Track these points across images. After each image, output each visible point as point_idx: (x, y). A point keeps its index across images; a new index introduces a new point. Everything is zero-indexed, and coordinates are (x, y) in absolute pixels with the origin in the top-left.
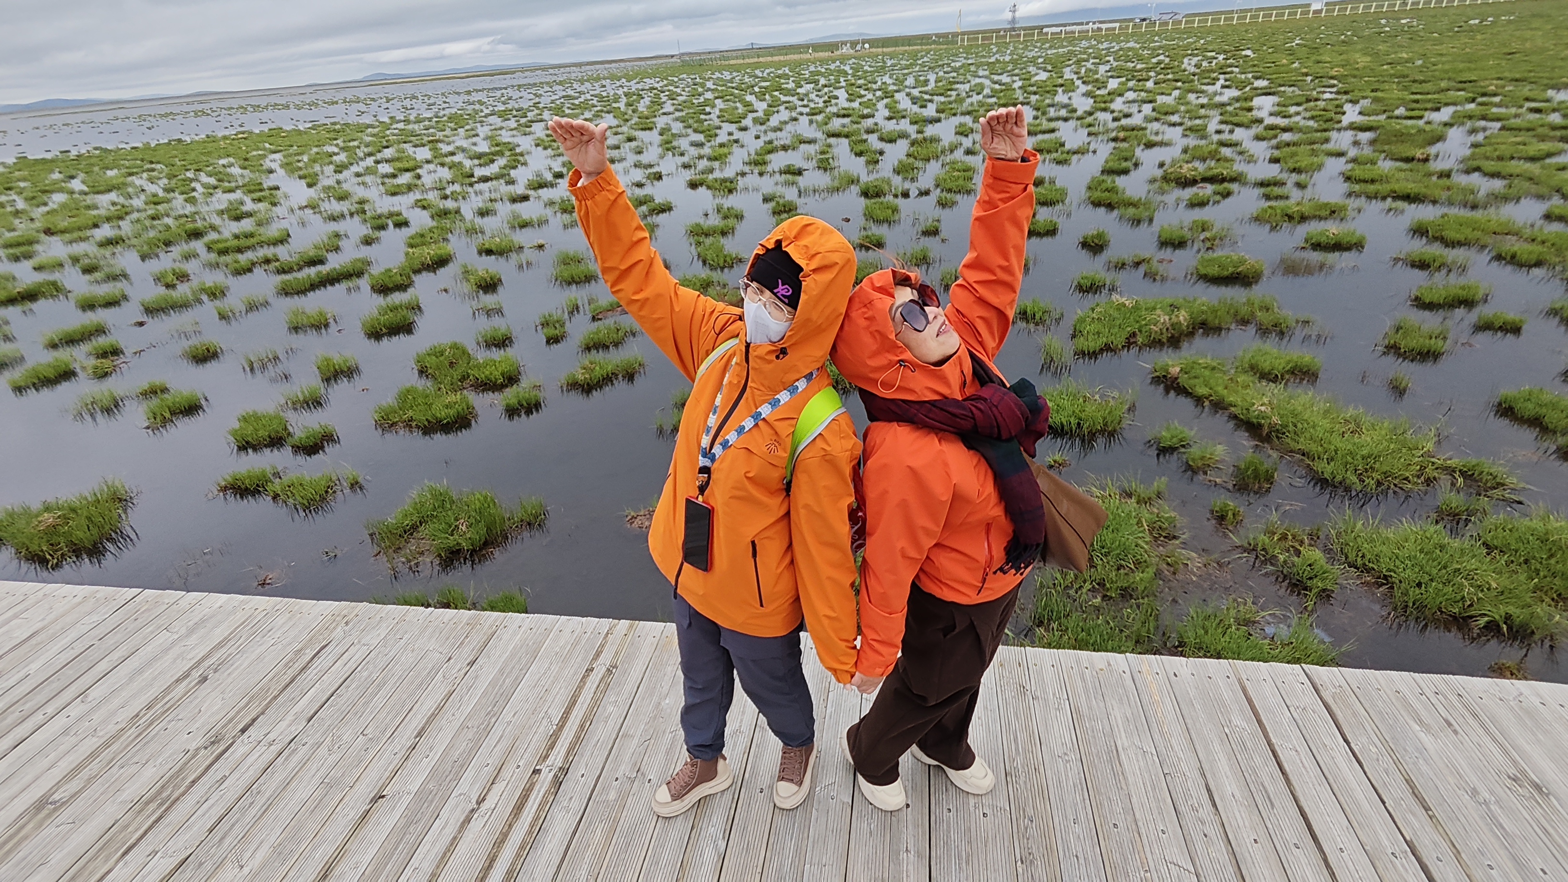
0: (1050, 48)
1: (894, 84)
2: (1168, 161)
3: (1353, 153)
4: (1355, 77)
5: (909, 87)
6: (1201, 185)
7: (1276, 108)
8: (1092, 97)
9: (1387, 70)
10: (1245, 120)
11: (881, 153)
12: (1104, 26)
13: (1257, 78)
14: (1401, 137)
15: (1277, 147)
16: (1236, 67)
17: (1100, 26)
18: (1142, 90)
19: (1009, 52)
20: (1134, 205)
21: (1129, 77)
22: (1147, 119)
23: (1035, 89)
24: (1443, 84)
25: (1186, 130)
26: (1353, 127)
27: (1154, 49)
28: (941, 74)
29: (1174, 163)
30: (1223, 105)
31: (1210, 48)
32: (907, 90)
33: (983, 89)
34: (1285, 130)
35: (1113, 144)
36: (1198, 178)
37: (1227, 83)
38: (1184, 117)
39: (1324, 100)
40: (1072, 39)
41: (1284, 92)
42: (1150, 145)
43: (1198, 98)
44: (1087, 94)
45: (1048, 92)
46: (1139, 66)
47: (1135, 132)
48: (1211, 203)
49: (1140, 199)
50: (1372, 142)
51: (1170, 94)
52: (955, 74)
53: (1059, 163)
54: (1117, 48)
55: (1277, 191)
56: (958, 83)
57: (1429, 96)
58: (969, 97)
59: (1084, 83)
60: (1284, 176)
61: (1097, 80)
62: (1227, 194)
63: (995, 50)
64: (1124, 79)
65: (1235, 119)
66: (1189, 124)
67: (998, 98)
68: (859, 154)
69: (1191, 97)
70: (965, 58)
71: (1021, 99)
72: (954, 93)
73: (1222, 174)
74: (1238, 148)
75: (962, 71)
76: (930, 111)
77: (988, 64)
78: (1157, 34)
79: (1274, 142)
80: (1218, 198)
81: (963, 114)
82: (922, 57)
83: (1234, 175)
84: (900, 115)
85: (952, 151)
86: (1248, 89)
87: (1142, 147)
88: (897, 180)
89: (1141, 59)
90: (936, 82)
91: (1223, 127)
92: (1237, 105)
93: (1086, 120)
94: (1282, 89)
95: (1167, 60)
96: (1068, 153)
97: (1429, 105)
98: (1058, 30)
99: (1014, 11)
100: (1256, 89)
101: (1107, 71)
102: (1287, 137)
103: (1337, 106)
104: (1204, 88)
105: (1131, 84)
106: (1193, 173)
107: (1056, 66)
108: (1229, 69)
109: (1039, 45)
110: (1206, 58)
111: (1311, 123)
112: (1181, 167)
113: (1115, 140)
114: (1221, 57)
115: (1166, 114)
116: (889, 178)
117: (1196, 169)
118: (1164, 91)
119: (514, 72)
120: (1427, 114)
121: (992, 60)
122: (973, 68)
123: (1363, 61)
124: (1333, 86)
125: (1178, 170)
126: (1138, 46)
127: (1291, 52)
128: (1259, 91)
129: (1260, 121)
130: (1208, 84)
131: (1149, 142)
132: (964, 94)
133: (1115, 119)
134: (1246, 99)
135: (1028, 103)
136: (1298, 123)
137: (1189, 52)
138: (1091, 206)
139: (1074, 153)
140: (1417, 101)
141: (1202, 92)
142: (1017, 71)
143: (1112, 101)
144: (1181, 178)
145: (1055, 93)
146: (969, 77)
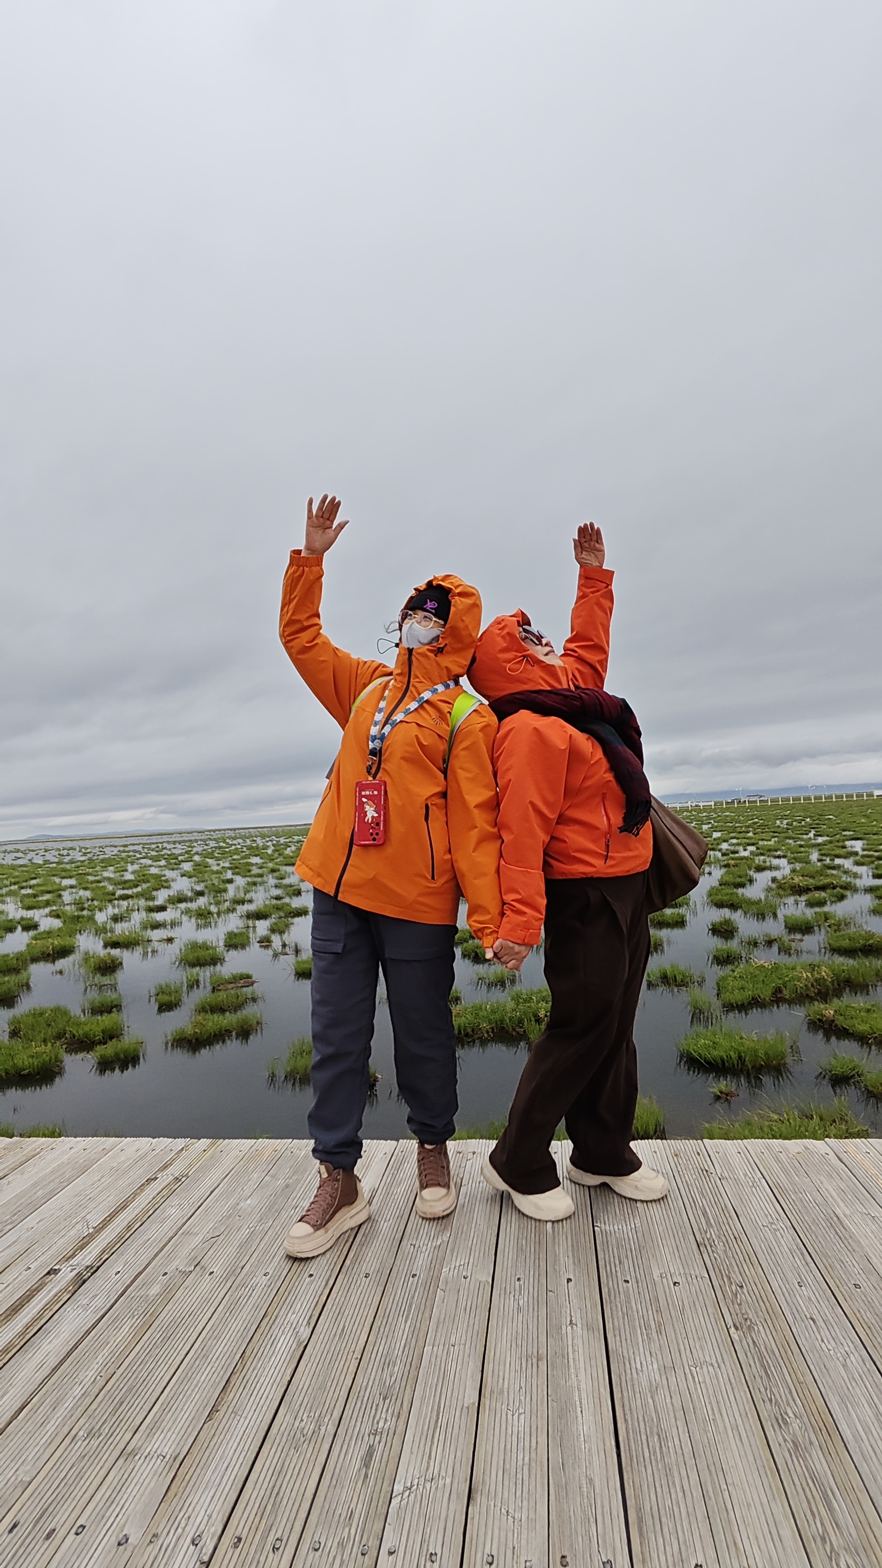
2: (780, 878)
6: (814, 891)
7: (865, 847)
12: (701, 804)
13: (844, 830)
17: (697, 804)
18: (744, 838)
20: (755, 902)
29: (785, 877)
30: (819, 845)
31: (798, 814)
36: (811, 888)
37: (819, 833)
42: (760, 869)
46: (737, 825)
47: (744, 861)
48: (828, 903)
49: (761, 901)
62: (842, 898)
65: (833, 853)
69: (791, 841)
73: (833, 884)
80: (834, 900)
83: (843, 885)
86: (838, 836)
87: (753, 869)
89: (739, 822)
91: (824, 858)
92: (831, 845)
100: (844, 836)
106: (805, 883)
110: (796, 821)
113: (725, 866)
114: (808, 820)
115: (769, 850)
117: (807, 881)
119: (172, 834)
125: (791, 881)
128: (848, 837)
129: (856, 854)
133: (723, 855)
134: (838, 841)
138: (715, 908)
141: (798, 838)
143: (718, 844)
144: (795, 888)
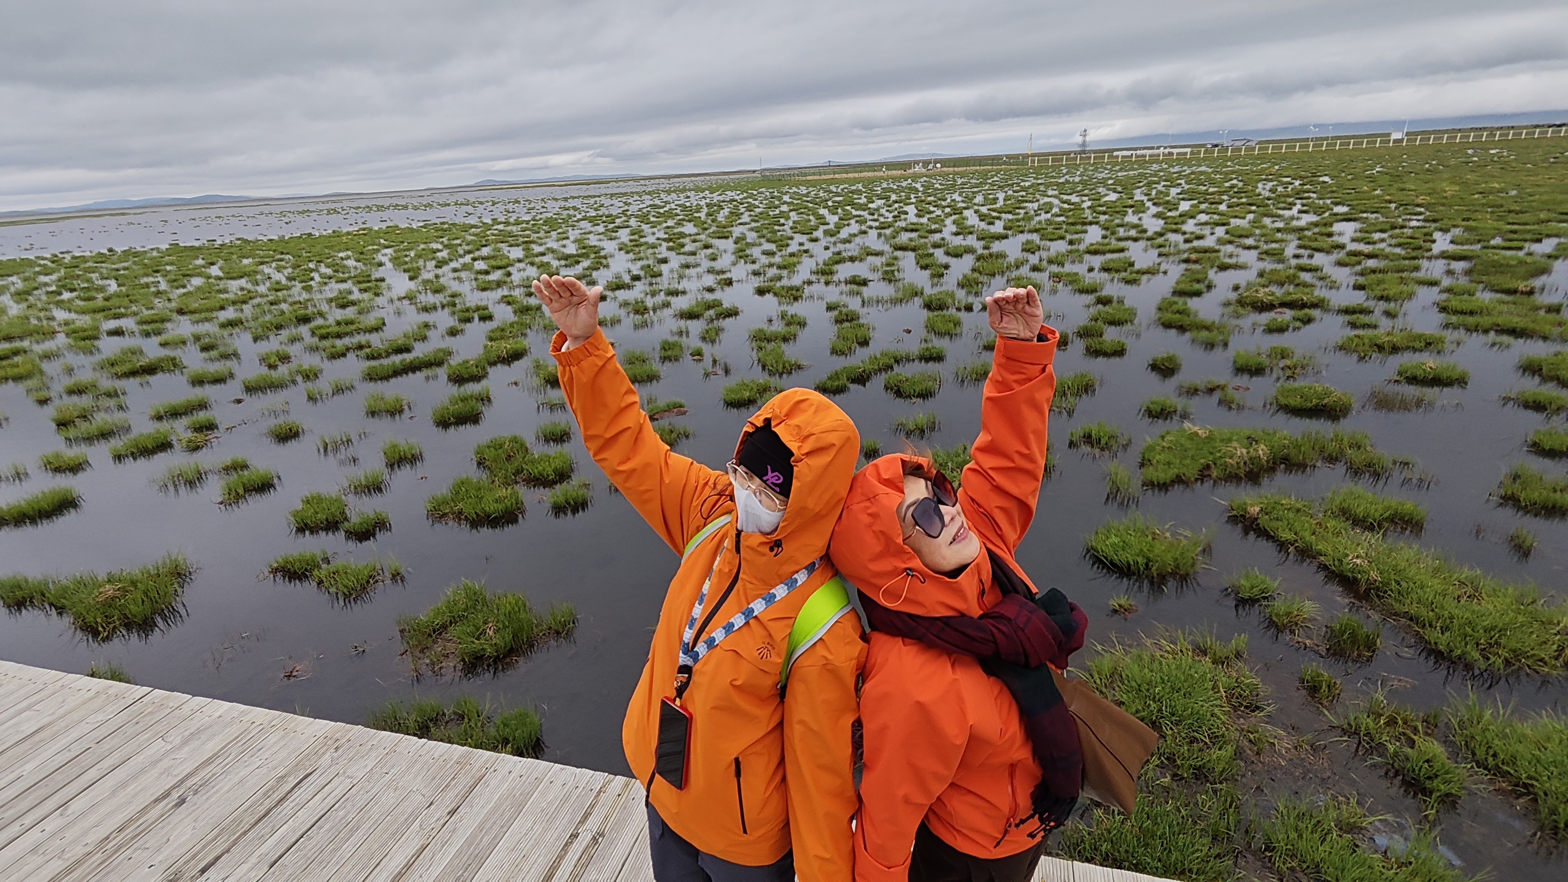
0: (1121, 170)
1: (963, 201)
2: (1243, 284)
3: (1446, 282)
4: (1443, 205)
5: (978, 205)
6: (1279, 310)
8: (1163, 219)
9: (1478, 199)
10: (1325, 246)
11: (947, 267)
12: (1175, 151)
14: (1500, 267)
15: (1362, 274)
16: (1314, 192)
17: (1171, 150)
19: (1078, 173)
20: (1207, 328)
21: (1202, 200)
22: (1220, 241)
23: (1104, 209)
24: (1543, 216)
25: (1262, 253)
26: (1444, 255)
27: (1226, 173)
28: (1010, 192)
29: (1249, 285)
32: (976, 207)
33: (1051, 209)
34: (1370, 256)
35: (1184, 266)
36: (1276, 303)
38: (1259, 241)
39: (1411, 228)
40: (1142, 162)
41: (1367, 218)
43: (1273, 222)
44: (1157, 216)
45: (1117, 212)
49: (1214, 322)
50: (1468, 272)
51: (1244, 218)
52: (1024, 193)
53: (1128, 282)
54: (1188, 172)
55: (1364, 319)
56: (1026, 202)
57: (1528, 227)
58: (1036, 215)
59: (1154, 204)
60: (1371, 304)
61: (1168, 202)
63: (1064, 171)
64: (1196, 202)
66: (1265, 247)
67: (1067, 217)
68: (924, 267)
70: (1035, 178)
71: (1090, 218)
72: (1022, 211)
73: (1302, 300)
74: (1319, 273)
75: (1031, 190)
76: (998, 228)
77: (1058, 184)
78: (1230, 159)
79: (1358, 268)
80: (1298, 324)
81: (1030, 231)
82: (992, 177)
83: (1315, 301)
84: (967, 231)
85: (1018, 267)
88: (961, 294)
90: (1005, 200)
93: (1155, 240)
94: (1365, 215)
95: (1241, 184)
96: (1138, 272)
97: (1529, 236)
98: (1129, 153)
99: (1085, 136)
101: (1178, 194)
102: (1371, 263)
103: (1426, 234)
104: (1281, 212)
105: (1203, 206)
106: (1270, 298)
107: (1126, 187)
108: (1306, 195)
109: (1109, 167)
110: (1282, 183)
111: (1398, 250)
112: (1257, 291)
114: (1297, 183)
116: (953, 292)
117: (1273, 294)
118: (1237, 214)
119: (609, 182)
120: (1527, 245)
121: (1062, 180)
122: (1042, 188)
123: (1451, 190)
124: (1420, 214)
125: (1254, 294)
126: (1210, 170)
127: (1372, 179)
130: (1284, 209)
131: (1223, 264)
132: (1032, 212)
135: (1097, 223)
136: (1383, 250)
137: (1264, 177)
139: (1144, 273)
140: (1514, 232)
141: (1279, 216)
142: (1086, 191)
144: (1257, 302)
145: (1125, 214)
146: (1038, 197)
